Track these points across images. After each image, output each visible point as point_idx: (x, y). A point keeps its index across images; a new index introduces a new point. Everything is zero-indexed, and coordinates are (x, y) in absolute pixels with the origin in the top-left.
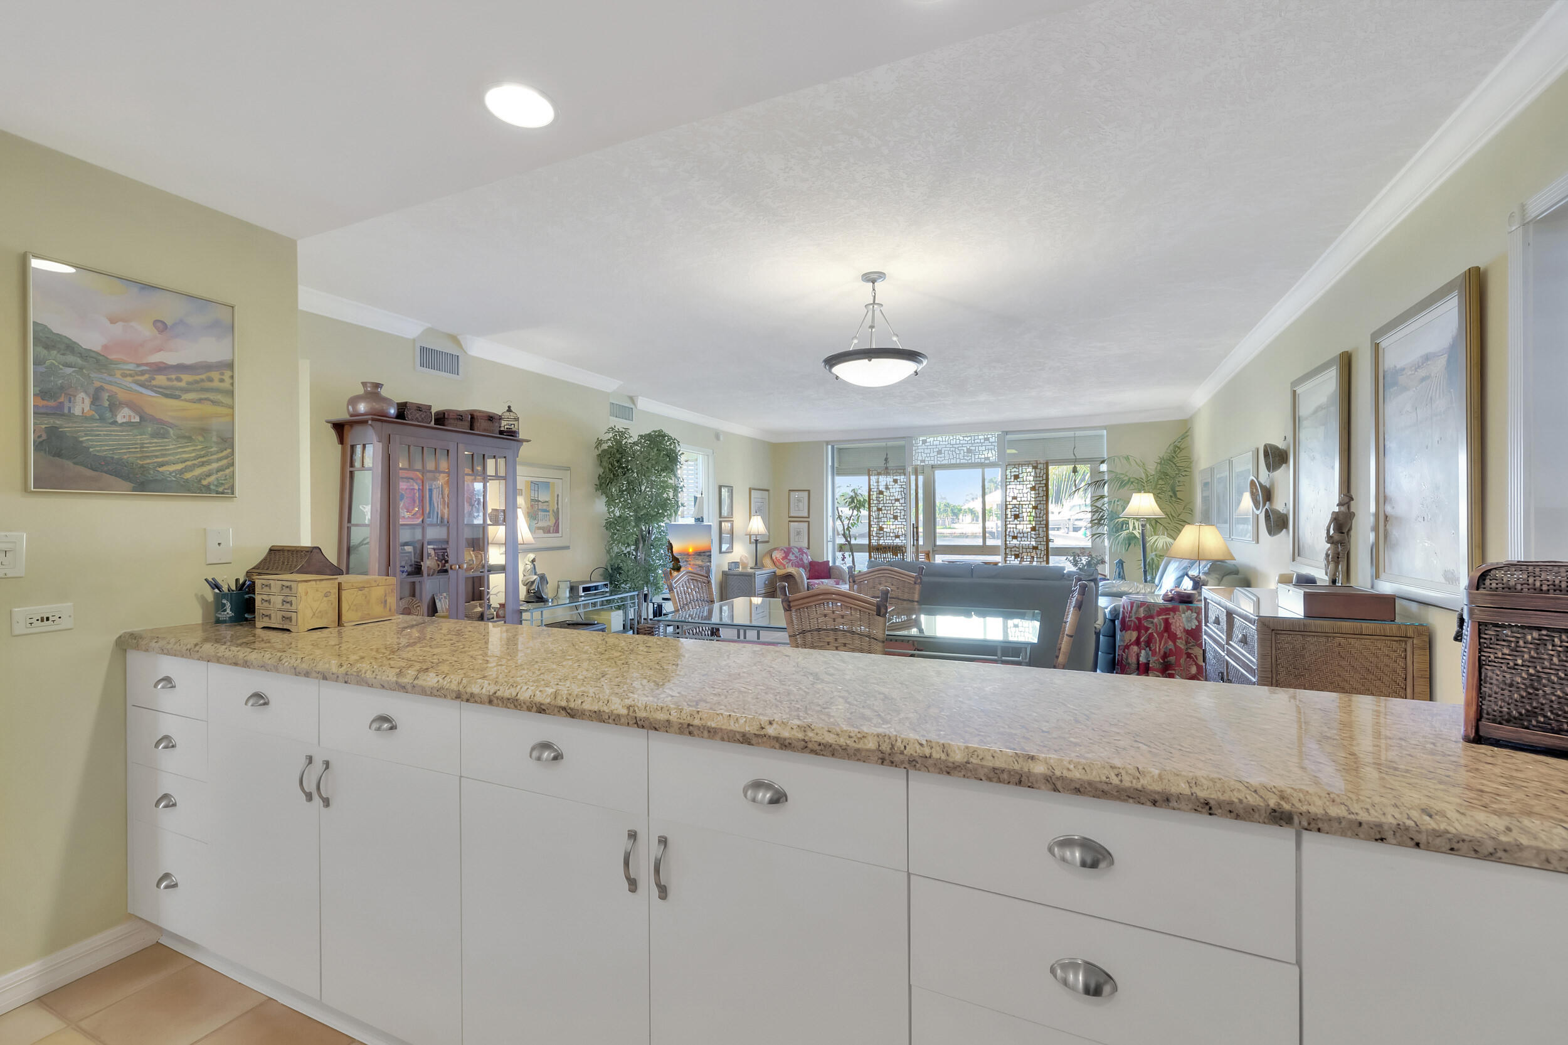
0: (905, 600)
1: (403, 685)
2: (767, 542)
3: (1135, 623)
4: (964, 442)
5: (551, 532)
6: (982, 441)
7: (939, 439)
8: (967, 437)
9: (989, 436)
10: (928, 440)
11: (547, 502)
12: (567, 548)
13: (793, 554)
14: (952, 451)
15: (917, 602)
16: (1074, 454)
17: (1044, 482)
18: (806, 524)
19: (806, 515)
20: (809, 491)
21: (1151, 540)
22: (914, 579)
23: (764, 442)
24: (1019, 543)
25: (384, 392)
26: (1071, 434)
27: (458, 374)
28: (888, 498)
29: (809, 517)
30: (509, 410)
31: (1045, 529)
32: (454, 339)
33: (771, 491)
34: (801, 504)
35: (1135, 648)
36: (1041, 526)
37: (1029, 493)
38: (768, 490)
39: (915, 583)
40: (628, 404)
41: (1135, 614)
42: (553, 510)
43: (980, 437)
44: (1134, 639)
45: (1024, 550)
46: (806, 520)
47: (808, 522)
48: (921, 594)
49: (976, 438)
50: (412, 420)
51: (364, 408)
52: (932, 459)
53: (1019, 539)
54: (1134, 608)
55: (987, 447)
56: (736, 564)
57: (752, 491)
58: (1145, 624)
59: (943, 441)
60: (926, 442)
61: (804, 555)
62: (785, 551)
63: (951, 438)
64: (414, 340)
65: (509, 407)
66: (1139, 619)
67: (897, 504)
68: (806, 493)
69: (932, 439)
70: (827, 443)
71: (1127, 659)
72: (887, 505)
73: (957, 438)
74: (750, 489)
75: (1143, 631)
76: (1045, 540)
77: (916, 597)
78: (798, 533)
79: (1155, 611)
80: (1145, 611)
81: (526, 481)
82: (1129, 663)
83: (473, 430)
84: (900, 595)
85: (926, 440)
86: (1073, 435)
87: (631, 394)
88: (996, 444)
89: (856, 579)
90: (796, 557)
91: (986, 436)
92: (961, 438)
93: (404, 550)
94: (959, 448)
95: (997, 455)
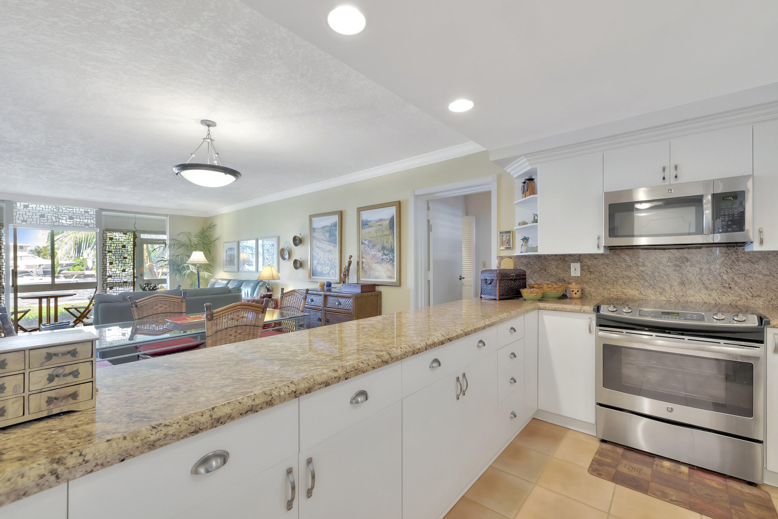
0: (176, 313)
1: (386, 361)
4: (66, 211)
6: (83, 213)
7: (43, 206)
8: (70, 208)
9: (88, 210)
14: (55, 216)
15: (185, 312)
16: (135, 228)
17: (132, 242)
21: (201, 274)
22: (181, 300)
26: (133, 215)
37: (121, 250)
39: (182, 302)
43: (81, 210)
48: (187, 308)
49: (77, 210)
53: (113, 277)
55: (87, 217)
59: (45, 208)
63: (54, 207)
69: (34, 206)
73: (59, 208)
77: (184, 310)
84: (172, 311)
86: (134, 217)
88: (94, 216)
89: (138, 304)
91: (86, 210)
92: (65, 209)
95: (95, 223)
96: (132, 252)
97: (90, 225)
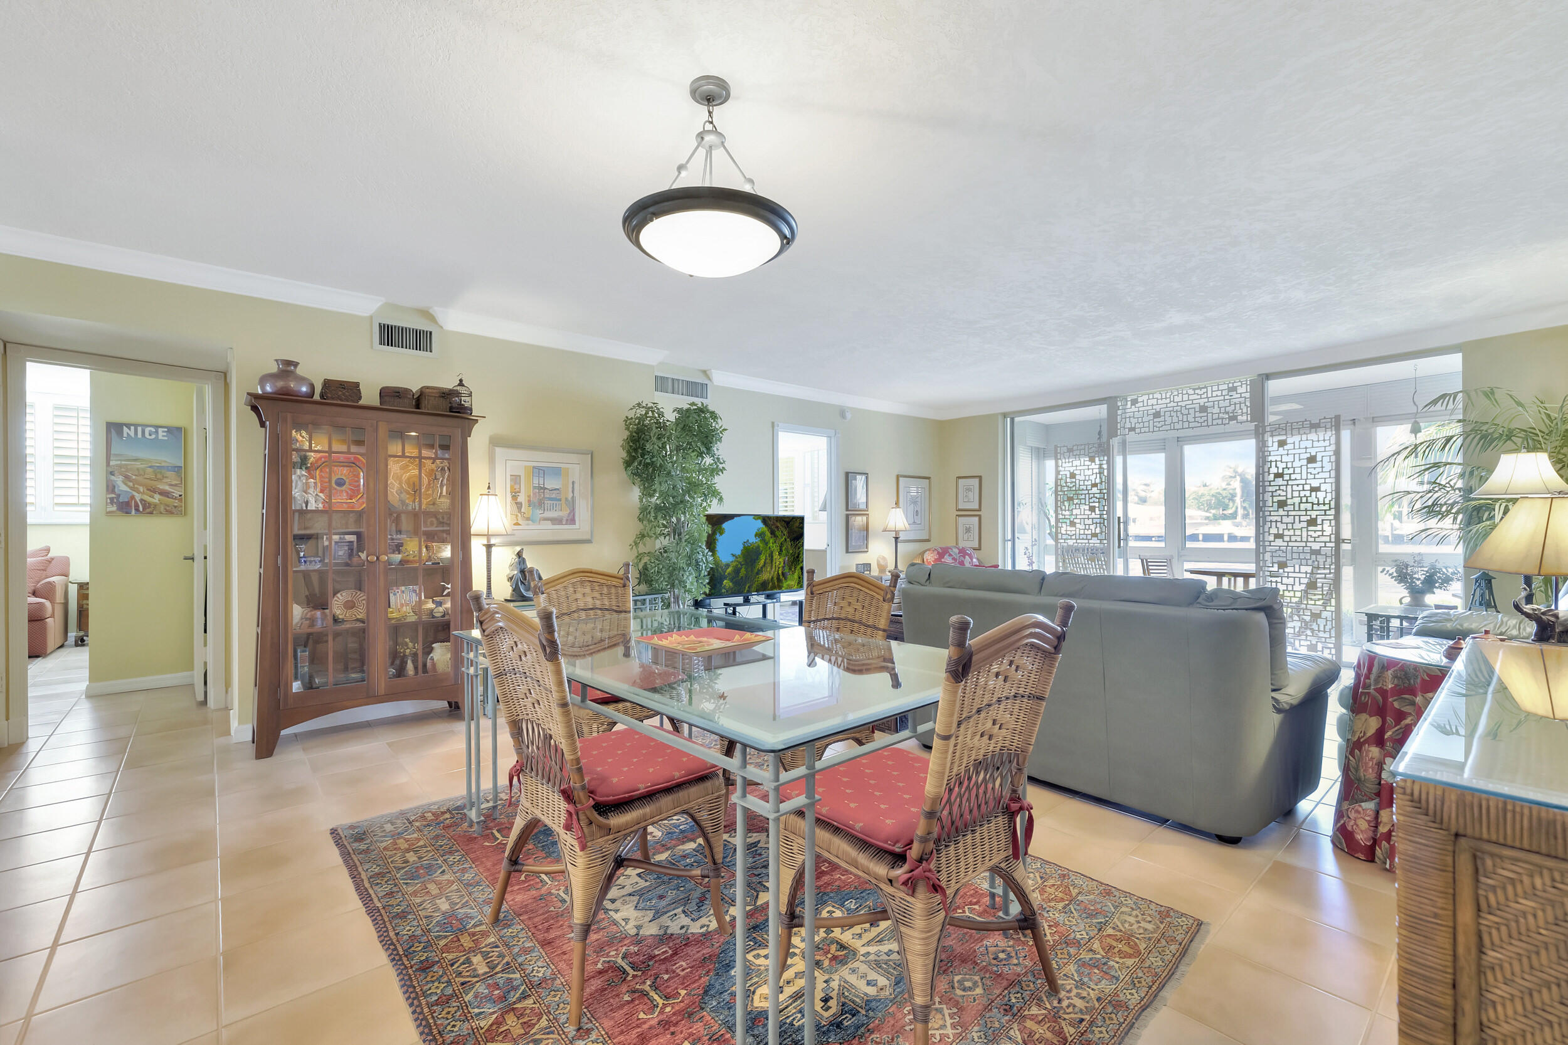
2: (928, 540)
3: (1374, 698)
4: (1196, 397)
5: (564, 523)
7: (1158, 396)
8: (1201, 389)
9: (1235, 385)
10: (1140, 399)
11: (558, 489)
12: (589, 541)
13: (950, 555)
14: (1177, 411)
17: (1333, 447)
18: (977, 519)
19: (977, 507)
20: (980, 477)
23: (924, 421)
24: (1286, 544)
25: (299, 371)
27: (431, 351)
28: (1082, 483)
29: (980, 510)
30: (461, 383)
31: (1333, 523)
32: (427, 315)
33: (932, 479)
34: (971, 494)
35: (1375, 751)
36: (1327, 517)
38: (929, 478)
40: (700, 379)
41: (1377, 681)
42: (566, 499)
43: (1221, 387)
44: (1371, 731)
45: (1295, 556)
46: (976, 513)
47: (980, 516)
49: (1215, 388)
50: (333, 399)
51: (271, 388)
52: (1146, 424)
54: (1375, 670)
55: (1233, 402)
56: (868, 566)
57: (901, 479)
58: (1396, 705)
59: (1162, 399)
60: (1137, 402)
61: (967, 557)
62: (938, 553)
63: (1176, 393)
64: (371, 317)
65: (461, 381)
66: (1383, 692)
67: (1095, 490)
68: (977, 480)
70: (1005, 415)
71: (1357, 770)
72: (1080, 492)
73: (1185, 392)
74: (898, 477)
75: (1389, 719)
76: (1333, 540)
78: (968, 530)
79: (1419, 681)
80: (1395, 677)
81: (525, 467)
82: (1359, 780)
83: (419, 408)
85: (1137, 399)
87: (703, 369)
88: (1248, 395)
90: (954, 559)
91: (1231, 385)
92: (1191, 392)
93: (344, 538)
94: (1187, 407)
95: (1249, 412)
96: (1333, 473)
97: (1239, 417)
